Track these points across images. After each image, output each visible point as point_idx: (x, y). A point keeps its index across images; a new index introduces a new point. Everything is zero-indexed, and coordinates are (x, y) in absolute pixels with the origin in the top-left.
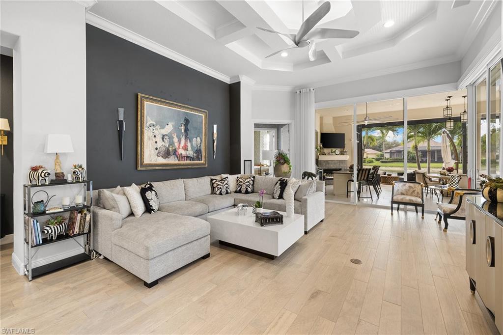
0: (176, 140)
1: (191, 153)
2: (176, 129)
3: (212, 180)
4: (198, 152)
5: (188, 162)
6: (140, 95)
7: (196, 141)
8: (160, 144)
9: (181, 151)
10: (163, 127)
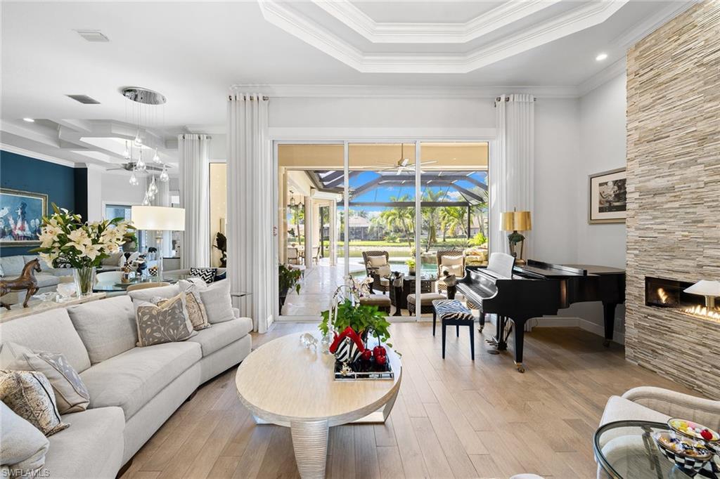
0: (12, 222)
7: (35, 222)
9: (18, 232)
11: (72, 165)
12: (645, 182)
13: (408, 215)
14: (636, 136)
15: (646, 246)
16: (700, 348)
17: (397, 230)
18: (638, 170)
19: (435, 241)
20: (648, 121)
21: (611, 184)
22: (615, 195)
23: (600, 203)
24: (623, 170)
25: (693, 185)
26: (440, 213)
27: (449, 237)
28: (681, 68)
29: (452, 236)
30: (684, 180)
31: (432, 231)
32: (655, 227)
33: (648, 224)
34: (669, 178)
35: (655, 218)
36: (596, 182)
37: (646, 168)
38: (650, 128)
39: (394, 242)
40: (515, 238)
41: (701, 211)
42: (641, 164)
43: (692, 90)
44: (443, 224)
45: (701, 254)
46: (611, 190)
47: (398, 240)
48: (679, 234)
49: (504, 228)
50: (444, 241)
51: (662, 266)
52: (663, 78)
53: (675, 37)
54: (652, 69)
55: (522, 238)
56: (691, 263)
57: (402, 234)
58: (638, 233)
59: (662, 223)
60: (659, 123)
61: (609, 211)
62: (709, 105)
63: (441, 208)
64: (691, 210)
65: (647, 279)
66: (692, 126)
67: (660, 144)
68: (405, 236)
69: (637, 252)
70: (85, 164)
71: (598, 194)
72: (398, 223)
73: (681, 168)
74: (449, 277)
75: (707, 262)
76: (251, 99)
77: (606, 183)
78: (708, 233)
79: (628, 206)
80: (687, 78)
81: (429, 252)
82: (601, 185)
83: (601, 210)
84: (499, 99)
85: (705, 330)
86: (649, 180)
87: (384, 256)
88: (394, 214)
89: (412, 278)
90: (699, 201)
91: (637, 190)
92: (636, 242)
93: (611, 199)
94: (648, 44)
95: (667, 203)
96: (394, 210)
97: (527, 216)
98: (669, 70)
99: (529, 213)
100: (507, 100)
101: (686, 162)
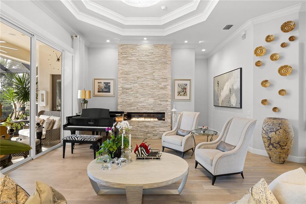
12: (124, 85)
14: (121, 71)
15: (124, 104)
16: (137, 128)
18: (122, 82)
20: (125, 69)
21: (103, 83)
22: (105, 87)
23: (98, 89)
25: (136, 88)
28: (133, 58)
30: (134, 87)
32: (127, 98)
33: (125, 97)
34: (130, 85)
35: (127, 96)
36: (97, 81)
37: (124, 81)
38: (125, 70)
41: (138, 95)
43: (136, 65)
45: (138, 105)
46: (103, 85)
48: (133, 100)
52: (129, 58)
53: (132, 50)
54: (126, 54)
56: (135, 107)
59: (129, 97)
60: (128, 70)
61: (102, 92)
62: (140, 70)
64: (135, 94)
66: (135, 74)
67: (128, 76)
69: (121, 105)
71: (97, 86)
73: (133, 83)
75: (139, 107)
77: (101, 83)
78: (140, 100)
80: (135, 61)
82: (98, 83)
83: (99, 92)
85: (138, 123)
86: (125, 85)
90: (137, 92)
91: (121, 87)
92: (121, 103)
93: (103, 88)
94: (125, 47)
95: (130, 92)
101: (134, 82)
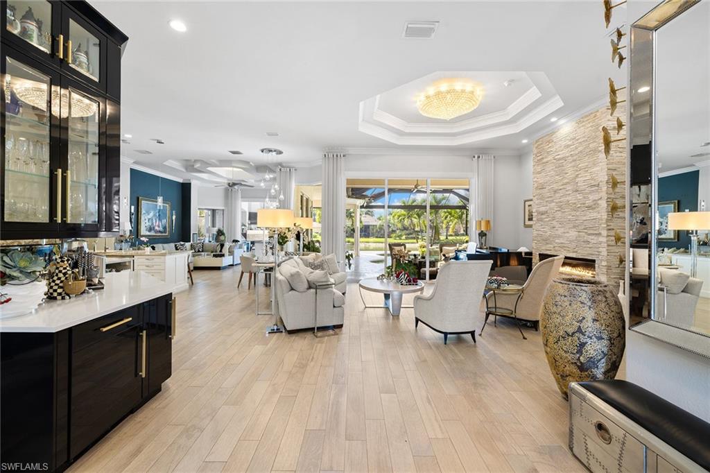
0: (154, 221)
1: (161, 229)
2: (155, 215)
3: (176, 245)
4: (165, 228)
5: (160, 234)
6: (140, 198)
7: (164, 221)
8: (148, 224)
9: (157, 228)
10: (149, 214)
11: (181, 181)
13: (415, 216)
14: (536, 185)
15: (539, 238)
17: (405, 228)
18: (537, 202)
19: (439, 238)
20: (539, 179)
23: (529, 215)
24: (531, 200)
25: (553, 211)
26: (443, 214)
27: (451, 235)
28: (549, 158)
29: (453, 234)
30: (550, 209)
31: (436, 230)
32: (541, 229)
34: (546, 207)
35: (542, 225)
36: (527, 203)
37: (539, 201)
38: (540, 182)
39: (401, 239)
40: (482, 235)
41: (554, 223)
42: (538, 199)
43: (552, 169)
44: (445, 222)
45: (555, 241)
47: (404, 237)
48: (549, 233)
49: (476, 229)
50: (447, 238)
51: (544, 248)
52: (544, 161)
53: (548, 144)
54: (541, 155)
55: (485, 235)
57: (407, 232)
58: (537, 232)
59: (544, 228)
60: (543, 181)
62: (557, 177)
63: (443, 210)
64: (552, 222)
65: (540, 254)
66: (552, 185)
67: (543, 191)
68: (411, 234)
69: (536, 242)
70: (190, 180)
71: (528, 211)
72: (407, 222)
73: (549, 203)
74: (446, 258)
75: (556, 245)
76: (337, 156)
78: (557, 233)
79: (534, 219)
80: (551, 163)
81: (433, 247)
82: (529, 206)
83: (529, 220)
84: (474, 157)
86: (540, 207)
87: (403, 247)
88: (404, 215)
89: (423, 260)
90: (553, 217)
91: (537, 211)
92: (536, 237)
94: (540, 143)
95: (545, 218)
96: (403, 212)
97: (488, 222)
98: (546, 158)
99: (489, 221)
100: (479, 157)
101: (551, 201)
